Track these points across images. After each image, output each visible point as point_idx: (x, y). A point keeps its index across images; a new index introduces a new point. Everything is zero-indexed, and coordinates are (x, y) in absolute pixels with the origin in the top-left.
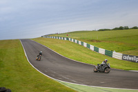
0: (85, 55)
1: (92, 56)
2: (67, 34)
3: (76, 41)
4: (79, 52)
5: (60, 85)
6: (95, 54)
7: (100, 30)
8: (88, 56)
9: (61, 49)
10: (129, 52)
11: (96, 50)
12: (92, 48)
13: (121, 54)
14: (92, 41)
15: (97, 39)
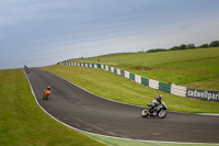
0: (127, 91)
1: (138, 92)
2: (99, 58)
3: (112, 69)
4: (117, 87)
5: (89, 140)
6: (144, 89)
7: (150, 51)
8: (131, 92)
9: (90, 83)
10: (197, 84)
11: (145, 82)
12: (138, 79)
13: (185, 88)
14: (138, 68)
15: (146, 65)
